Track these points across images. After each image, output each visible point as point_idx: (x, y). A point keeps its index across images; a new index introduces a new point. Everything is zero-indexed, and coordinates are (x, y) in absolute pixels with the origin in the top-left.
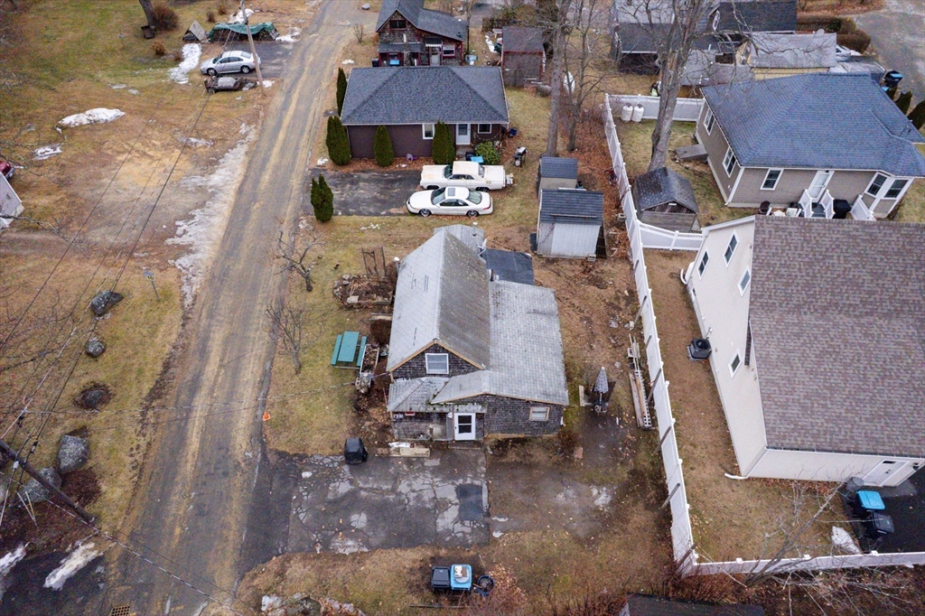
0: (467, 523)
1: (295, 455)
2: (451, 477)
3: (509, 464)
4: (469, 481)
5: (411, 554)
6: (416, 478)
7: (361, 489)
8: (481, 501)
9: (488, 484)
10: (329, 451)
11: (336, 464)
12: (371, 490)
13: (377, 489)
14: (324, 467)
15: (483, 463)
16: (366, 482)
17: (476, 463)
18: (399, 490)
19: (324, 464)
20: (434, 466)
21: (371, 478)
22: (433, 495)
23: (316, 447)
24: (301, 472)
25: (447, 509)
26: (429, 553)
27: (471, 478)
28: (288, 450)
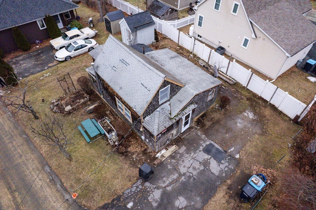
0: (223, 161)
1: (113, 200)
2: (196, 149)
3: (210, 127)
4: (204, 145)
5: (219, 195)
6: (183, 161)
7: (165, 187)
8: (217, 148)
9: (212, 140)
10: (129, 184)
11: (140, 187)
12: (170, 184)
13: (173, 181)
14: (136, 193)
15: (201, 134)
16: (164, 182)
17: (198, 136)
18: (182, 173)
19: (134, 192)
20: (185, 151)
21: (164, 179)
22: (199, 162)
23: (121, 187)
24: (125, 206)
25: (210, 163)
26: (225, 188)
27: (204, 143)
28: (106, 202)
